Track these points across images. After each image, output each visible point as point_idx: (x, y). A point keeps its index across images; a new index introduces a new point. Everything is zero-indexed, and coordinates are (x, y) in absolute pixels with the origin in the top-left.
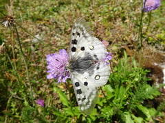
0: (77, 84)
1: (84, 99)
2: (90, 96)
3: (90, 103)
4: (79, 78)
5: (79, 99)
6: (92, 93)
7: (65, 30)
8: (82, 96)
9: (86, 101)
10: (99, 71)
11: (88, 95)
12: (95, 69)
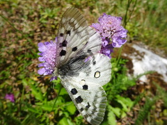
0: (74, 91)
1: (89, 106)
2: (95, 100)
3: (98, 110)
4: (74, 83)
5: (82, 109)
6: (96, 96)
7: (28, 15)
8: (84, 104)
9: (91, 108)
10: (97, 65)
11: (92, 100)
12: (91, 65)
